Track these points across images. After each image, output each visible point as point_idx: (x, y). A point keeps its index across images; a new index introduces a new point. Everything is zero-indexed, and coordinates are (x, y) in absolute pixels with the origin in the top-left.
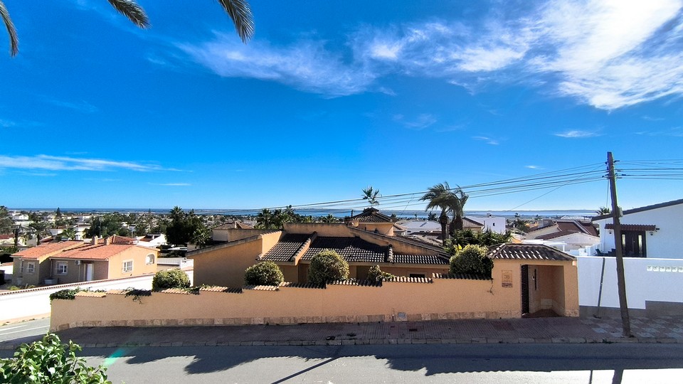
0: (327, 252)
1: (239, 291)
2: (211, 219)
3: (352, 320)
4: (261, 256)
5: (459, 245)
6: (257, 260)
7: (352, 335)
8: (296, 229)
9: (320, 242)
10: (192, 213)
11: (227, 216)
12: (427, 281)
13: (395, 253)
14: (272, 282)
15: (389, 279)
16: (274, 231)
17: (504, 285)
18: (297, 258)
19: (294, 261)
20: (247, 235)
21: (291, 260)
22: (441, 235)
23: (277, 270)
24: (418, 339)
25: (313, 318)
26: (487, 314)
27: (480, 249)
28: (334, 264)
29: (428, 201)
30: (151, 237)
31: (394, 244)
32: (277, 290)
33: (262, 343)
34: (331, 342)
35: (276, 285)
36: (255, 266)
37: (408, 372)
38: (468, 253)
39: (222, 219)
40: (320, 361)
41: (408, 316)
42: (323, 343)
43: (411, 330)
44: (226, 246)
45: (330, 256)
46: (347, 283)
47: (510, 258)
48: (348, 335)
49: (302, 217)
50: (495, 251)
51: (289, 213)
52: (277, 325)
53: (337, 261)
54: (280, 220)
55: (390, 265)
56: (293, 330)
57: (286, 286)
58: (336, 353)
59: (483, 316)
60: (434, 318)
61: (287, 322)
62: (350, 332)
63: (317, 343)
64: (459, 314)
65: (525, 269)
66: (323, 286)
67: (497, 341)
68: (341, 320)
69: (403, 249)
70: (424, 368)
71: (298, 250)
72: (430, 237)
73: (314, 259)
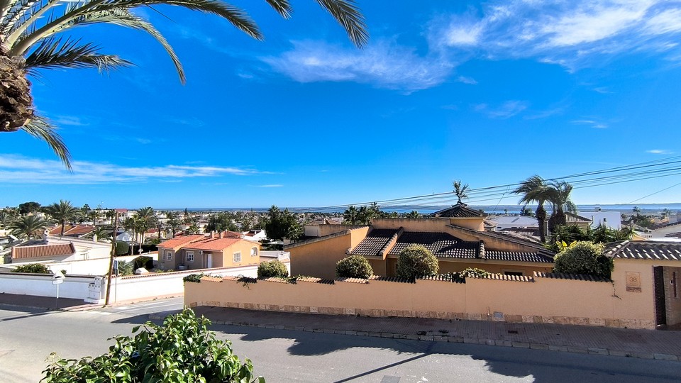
0: (415, 247)
1: (332, 282)
2: (302, 217)
3: (443, 317)
4: (351, 250)
5: (564, 242)
6: (346, 253)
7: (444, 332)
8: (382, 224)
9: (407, 237)
10: (286, 211)
11: (317, 214)
12: (527, 280)
13: (486, 249)
14: (362, 275)
15: (483, 276)
16: (362, 226)
17: (629, 289)
18: (385, 252)
19: (382, 255)
20: (336, 230)
21: (379, 254)
22: (540, 232)
23: (367, 264)
24: (520, 342)
25: (403, 312)
26: (607, 321)
27: (593, 247)
28: (423, 259)
29: (522, 195)
30: (253, 232)
31: (486, 240)
32: (367, 283)
33: (355, 333)
34: (422, 337)
35: (366, 278)
36: (345, 259)
37: (511, 377)
38: (577, 250)
39: (312, 217)
40: (413, 355)
41: (506, 316)
42: (415, 337)
43: (510, 332)
44: (318, 240)
45: (418, 251)
46: (438, 279)
47: (637, 258)
48: (440, 332)
49: (386, 214)
50: (615, 249)
51: (374, 210)
52: (369, 316)
53: (426, 256)
54: (366, 217)
55: (482, 262)
56: (383, 323)
57: (375, 279)
58: (429, 349)
59: (602, 323)
60: (537, 321)
61: (377, 314)
62: (442, 329)
63: (409, 337)
64: (570, 319)
65: (659, 272)
66: (412, 280)
67: (623, 354)
68: (431, 316)
69: (496, 245)
70: (531, 376)
71: (385, 244)
72: (524, 233)
73: (402, 253)
